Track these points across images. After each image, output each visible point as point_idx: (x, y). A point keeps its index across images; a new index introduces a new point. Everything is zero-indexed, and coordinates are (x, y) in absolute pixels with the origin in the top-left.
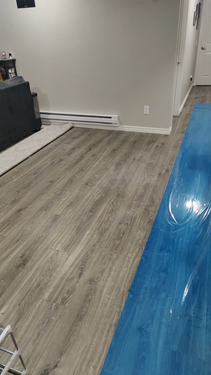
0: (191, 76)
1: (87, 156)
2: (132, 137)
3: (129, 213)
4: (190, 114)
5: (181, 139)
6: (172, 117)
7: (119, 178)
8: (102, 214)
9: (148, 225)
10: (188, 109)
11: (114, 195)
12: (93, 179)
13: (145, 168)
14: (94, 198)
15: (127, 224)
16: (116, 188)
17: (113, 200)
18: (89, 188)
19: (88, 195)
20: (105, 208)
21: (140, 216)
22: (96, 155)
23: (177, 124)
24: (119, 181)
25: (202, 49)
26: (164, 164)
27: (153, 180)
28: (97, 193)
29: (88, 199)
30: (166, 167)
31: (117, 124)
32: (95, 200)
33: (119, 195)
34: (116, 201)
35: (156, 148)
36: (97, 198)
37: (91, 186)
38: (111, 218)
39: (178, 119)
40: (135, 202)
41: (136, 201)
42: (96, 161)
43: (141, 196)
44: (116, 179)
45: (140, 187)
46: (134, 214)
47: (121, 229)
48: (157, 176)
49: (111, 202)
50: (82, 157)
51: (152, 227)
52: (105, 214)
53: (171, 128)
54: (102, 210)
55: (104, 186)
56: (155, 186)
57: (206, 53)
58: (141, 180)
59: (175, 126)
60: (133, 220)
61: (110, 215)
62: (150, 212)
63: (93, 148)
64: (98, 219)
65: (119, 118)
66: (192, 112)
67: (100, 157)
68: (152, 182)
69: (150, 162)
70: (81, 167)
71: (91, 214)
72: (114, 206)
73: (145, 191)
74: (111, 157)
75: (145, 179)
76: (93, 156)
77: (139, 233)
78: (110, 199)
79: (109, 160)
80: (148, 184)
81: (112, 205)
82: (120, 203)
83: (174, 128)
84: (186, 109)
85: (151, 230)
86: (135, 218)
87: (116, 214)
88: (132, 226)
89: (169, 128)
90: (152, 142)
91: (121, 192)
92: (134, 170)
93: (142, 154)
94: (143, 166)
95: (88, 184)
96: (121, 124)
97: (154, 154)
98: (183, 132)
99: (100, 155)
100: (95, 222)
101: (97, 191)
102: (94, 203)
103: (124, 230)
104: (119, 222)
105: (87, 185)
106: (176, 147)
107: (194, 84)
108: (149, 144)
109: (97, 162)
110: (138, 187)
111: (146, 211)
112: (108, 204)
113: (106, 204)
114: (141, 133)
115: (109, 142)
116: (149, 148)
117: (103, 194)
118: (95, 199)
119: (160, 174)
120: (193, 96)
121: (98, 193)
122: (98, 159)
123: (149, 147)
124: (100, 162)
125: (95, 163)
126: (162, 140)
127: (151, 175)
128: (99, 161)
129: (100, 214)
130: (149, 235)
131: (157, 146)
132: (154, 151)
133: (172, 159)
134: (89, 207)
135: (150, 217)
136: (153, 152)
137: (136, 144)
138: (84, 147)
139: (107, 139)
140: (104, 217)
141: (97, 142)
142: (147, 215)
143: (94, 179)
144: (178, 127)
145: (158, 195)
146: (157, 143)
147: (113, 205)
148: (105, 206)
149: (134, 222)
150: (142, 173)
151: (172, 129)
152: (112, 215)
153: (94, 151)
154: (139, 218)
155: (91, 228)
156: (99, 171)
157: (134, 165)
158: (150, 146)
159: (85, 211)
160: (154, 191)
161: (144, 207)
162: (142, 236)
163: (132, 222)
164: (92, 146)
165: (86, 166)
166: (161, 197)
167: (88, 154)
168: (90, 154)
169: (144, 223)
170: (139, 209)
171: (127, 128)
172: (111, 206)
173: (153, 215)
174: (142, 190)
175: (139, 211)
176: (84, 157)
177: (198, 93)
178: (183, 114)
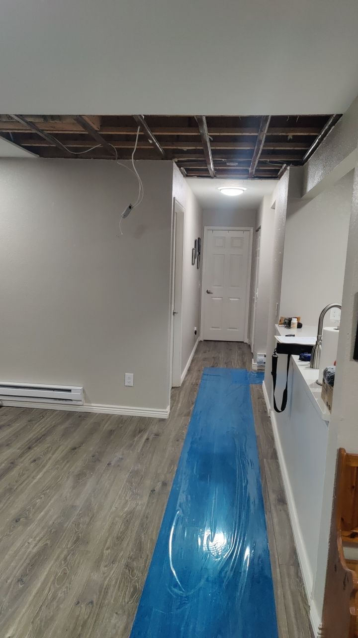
0: (195, 329)
1: (22, 462)
2: (106, 423)
3: (96, 577)
4: (197, 384)
5: (186, 425)
6: (170, 389)
7: (80, 503)
8: (42, 584)
9: (131, 602)
10: (194, 376)
11: (68, 541)
12: (30, 508)
13: (127, 482)
14: (29, 550)
15: (92, 602)
16: (74, 525)
17: (65, 552)
18: (20, 528)
19: (18, 544)
20: (49, 571)
21: (116, 583)
22: (39, 458)
23: (178, 401)
24: (80, 509)
25: (208, 292)
26: (158, 472)
27: (141, 503)
28: (35, 537)
29: (17, 552)
30: (162, 477)
31: (81, 401)
32: (31, 555)
33: (78, 538)
34: (73, 554)
35: (145, 442)
36: (35, 550)
37: (26, 525)
38: (61, 594)
39: (180, 392)
40: (107, 551)
41: (109, 551)
42: (40, 471)
43: (120, 539)
44: (75, 506)
45: (117, 519)
46: (105, 579)
47: (79, 616)
48: (148, 495)
49: (62, 556)
50: (13, 464)
51: (138, 604)
52: (50, 584)
53: (168, 408)
54: (42, 577)
55: (51, 523)
56: (144, 516)
57: (214, 298)
58: (119, 504)
59: (175, 404)
60: (104, 591)
61: (58, 587)
62: (135, 571)
63: (36, 446)
64: (35, 597)
65: (84, 391)
66: (200, 381)
67: (47, 462)
68: (139, 508)
69: (136, 468)
70: (9, 485)
71: (21, 586)
72: (68, 564)
73: (127, 528)
74: (68, 462)
75: (126, 502)
76: (35, 461)
77: (113, 621)
78: (60, 550)
79: (64, 467)
80: (131, 513)
81: (63, 562)
82: (79, 558)
83: (173, 408)
84: (191, 376)
85: (136, 612)
86: (107, 588)
87: (70, 583)
88: (101, 607)
89: (165, 408)
90: (140, 432)
91: (81, 533)
92: (108, 486)
93: (123, 454)
94: (124, 476)
95: (19, 519)
96: (87, 400)
97: (143, 455)
98: (188, 414)
99: (48, 457)
100: (26, 607)
101: (35, 533)
102: (28, 561)
103: (86, 617)
104: (75, 601)
105: (17, 521)
106: (178, 440)
107: (201, 338)
108: (134, 436)
109: (41, 474)
110: (114, 519)
111: (127, 571)
112: (56, 560)
113: (52, 562)
114: (121, 416)
115: (66, 434)
116: (135, 443)
117: (46, 540)
118: (30, 552)
119: (153, 491)
120: (200, 356)
121: (38, 539)
122: (44, 466)
123: (134, 441)
124: (45, 473)
125: (37, 476)
126: (155, 428)
127: (137, 494)
128: (44, 470)
129: (39, 585)
130: (132, 623)
131: (148, 439)
132: (143, 447)
133: (172, 463)
134: (18, 573)
135: (135, 582)
136: (142, 450)
137: (112, 437)
138: (19, 445)
139: (61, 428)
140: (46, 591)
141: (43, 434)
142: (130, 578)
143: (33, 508)
144: (179, 405)
145: (150, 533)
146: (147, 434)
147: (64, 564)
148: (50, 566)
149: (104, 598)
150: (122, 491)
151: (171, 409)
152: (63, 586)
153: (37, 450)
154: (115, 587)
155: (17, 621)
156: (44, 491)
157: (108, 475)
158: (136, 439)
159: (9, 581)
160: (142, 525)
161: (123, 562)
162: (119, 627)
163: (101, 597)
164: (34, 441)
165: (20, 482)
166: (155, 538)
167: (24, 458)
168: (29, 457)
169: (124, 598)
170: (115, 566)
171: (98, 408)
172: (61, 564)
173: (140, 578)
174: (122, 524)
175: (115, 571)
176: (17, 465)
177: (207, 352)
178: (187, 383)
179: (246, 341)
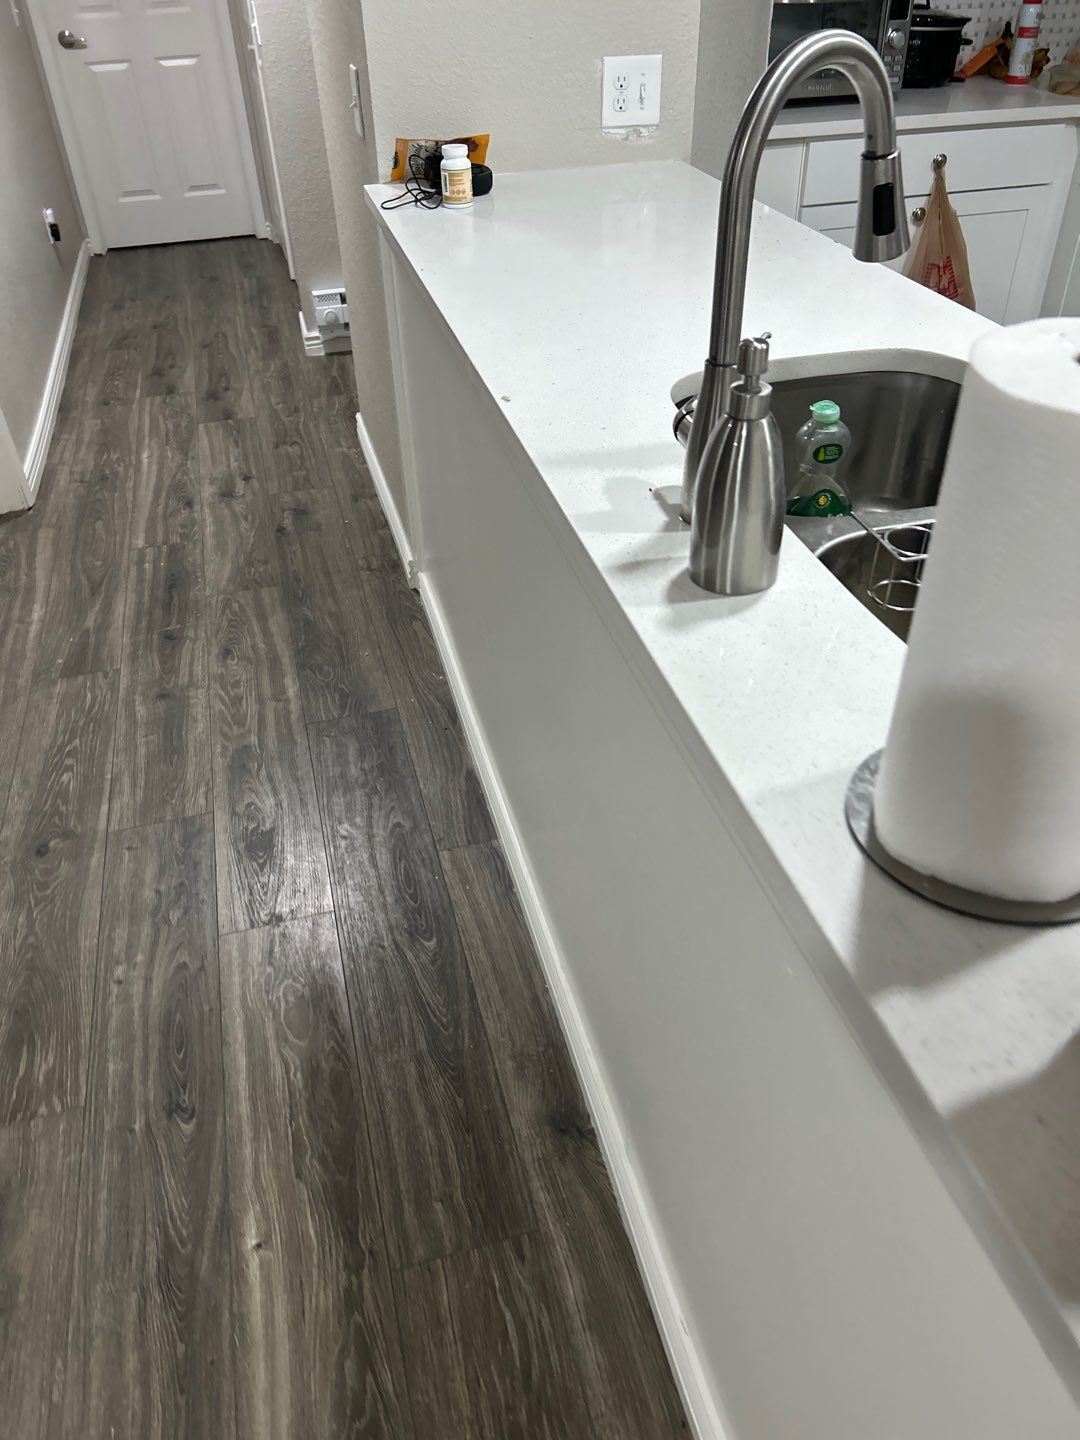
0: (51, 215)
23: (30, 589)
25: (68, 43)
39: (33, 537)
57: (95, 68)
84: (74, 437)
107: (95, 244)
144: (37, 613)
177: (128, 304)
178: (62, 479)
179: (264, 231)
